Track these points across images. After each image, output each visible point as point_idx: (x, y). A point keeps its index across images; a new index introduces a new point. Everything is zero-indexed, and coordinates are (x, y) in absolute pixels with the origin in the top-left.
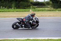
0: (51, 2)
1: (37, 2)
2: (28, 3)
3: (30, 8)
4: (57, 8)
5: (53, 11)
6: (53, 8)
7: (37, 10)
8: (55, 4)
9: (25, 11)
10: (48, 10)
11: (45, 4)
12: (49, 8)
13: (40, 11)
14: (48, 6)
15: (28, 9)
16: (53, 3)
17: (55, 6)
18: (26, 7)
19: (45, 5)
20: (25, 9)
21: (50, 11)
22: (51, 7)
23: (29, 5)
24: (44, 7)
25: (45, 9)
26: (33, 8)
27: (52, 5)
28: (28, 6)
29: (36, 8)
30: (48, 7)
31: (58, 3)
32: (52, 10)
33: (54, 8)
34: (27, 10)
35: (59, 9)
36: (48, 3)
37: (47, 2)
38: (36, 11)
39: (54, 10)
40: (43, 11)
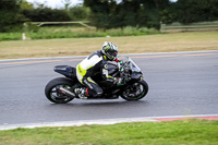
0: (88, 10)
1: (42, 11)
2: (16, 12)
3: (21, 28)
4: (108, 28)
5: (94, 36)
6: (95, 28)
7: (44, 34)
8: (101, 14)
9: (6, 39)
10: (81, 33)
11: (70, 15)
12: (83, 29)
13: (55, 37)
14: (80, 22)
15: (17, 31)
16: (95, 11)
17: (99, 21)
18: (8, 27)
19: (69, 19)
20: (4, 31)
21: (87, 36)
22: (89, 24)
23: (16, 18)
24: (67, 25)
25: (69, 32)
26: (31, 28)
27: (90, 17)
28: (13, 24)
29: (42, 29)
30: (80, 25)
31: (108, 11)
32: (91, 32)
33: (98, 27)
34: (12, 35)
35: (113, 31)
36: (77, 13)
37: (74, 8)
38: (41, 38)
39: (99, 33)
40: (63, 37)
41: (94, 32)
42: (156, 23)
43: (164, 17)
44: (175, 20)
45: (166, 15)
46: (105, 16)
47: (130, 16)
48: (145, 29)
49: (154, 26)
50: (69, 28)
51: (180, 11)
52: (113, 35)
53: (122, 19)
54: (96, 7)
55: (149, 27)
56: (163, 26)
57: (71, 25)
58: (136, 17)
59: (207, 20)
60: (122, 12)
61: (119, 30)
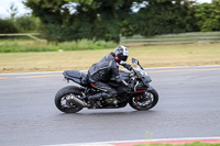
0: (37, 20)
4: (61, 41)
5: (44, 50)
6: (45, 41)
8: (53, 26)
10: (29, 47)
11: (17, 26)
12: (31, 42)
14: (28, 35)
16: (46, 22)
17: (51, 33)
19: (15, 31)
21: (36, 50)
22: (39, 37)
24: (13, 37)
25: (16, 45)
27: (41, 28)
30: (28, 38)
31: (61, 22)
32: (41, 46)
33: (49, 39)
35: (66, 44)
36: (25, 24)
37: (22, 18)
39: (51, 46)
40: (9, 51)
41: (45, 46)
42: (115, 36)
43: (124, 29)
44: (136, 32)
45: (126, 26)
46: (58, 27)
47: (86, 28)
48: (103, 42)
49: (113, 39)
50: (16, 41)
51: (142, 22)
52: (67, 49)
53: (77, 31)
54: (47, 17)
55: (107, 40)
56: (123, 39)
57: (18, 37)
58: (93, 29)
59: (172, 32)
60: (76, 24)
61: (73, 43)
